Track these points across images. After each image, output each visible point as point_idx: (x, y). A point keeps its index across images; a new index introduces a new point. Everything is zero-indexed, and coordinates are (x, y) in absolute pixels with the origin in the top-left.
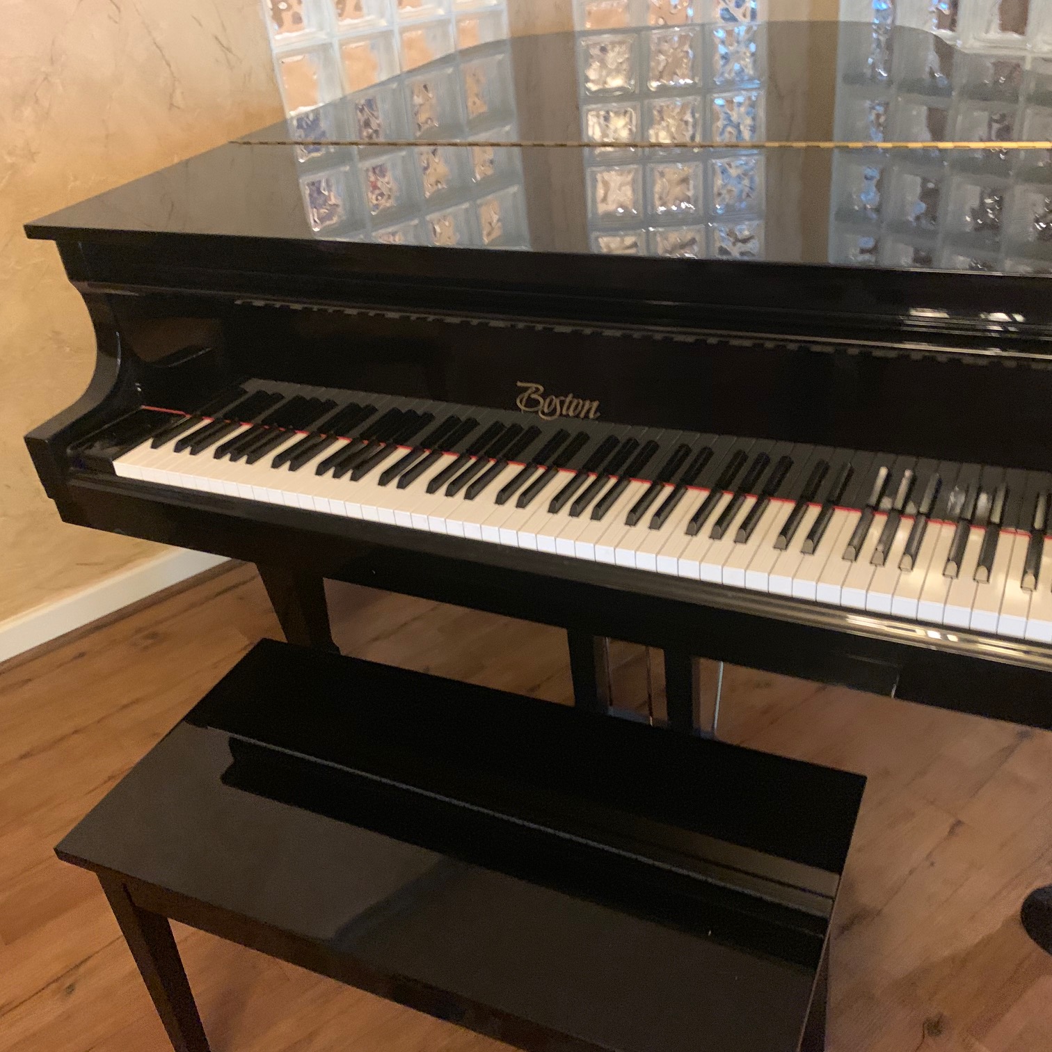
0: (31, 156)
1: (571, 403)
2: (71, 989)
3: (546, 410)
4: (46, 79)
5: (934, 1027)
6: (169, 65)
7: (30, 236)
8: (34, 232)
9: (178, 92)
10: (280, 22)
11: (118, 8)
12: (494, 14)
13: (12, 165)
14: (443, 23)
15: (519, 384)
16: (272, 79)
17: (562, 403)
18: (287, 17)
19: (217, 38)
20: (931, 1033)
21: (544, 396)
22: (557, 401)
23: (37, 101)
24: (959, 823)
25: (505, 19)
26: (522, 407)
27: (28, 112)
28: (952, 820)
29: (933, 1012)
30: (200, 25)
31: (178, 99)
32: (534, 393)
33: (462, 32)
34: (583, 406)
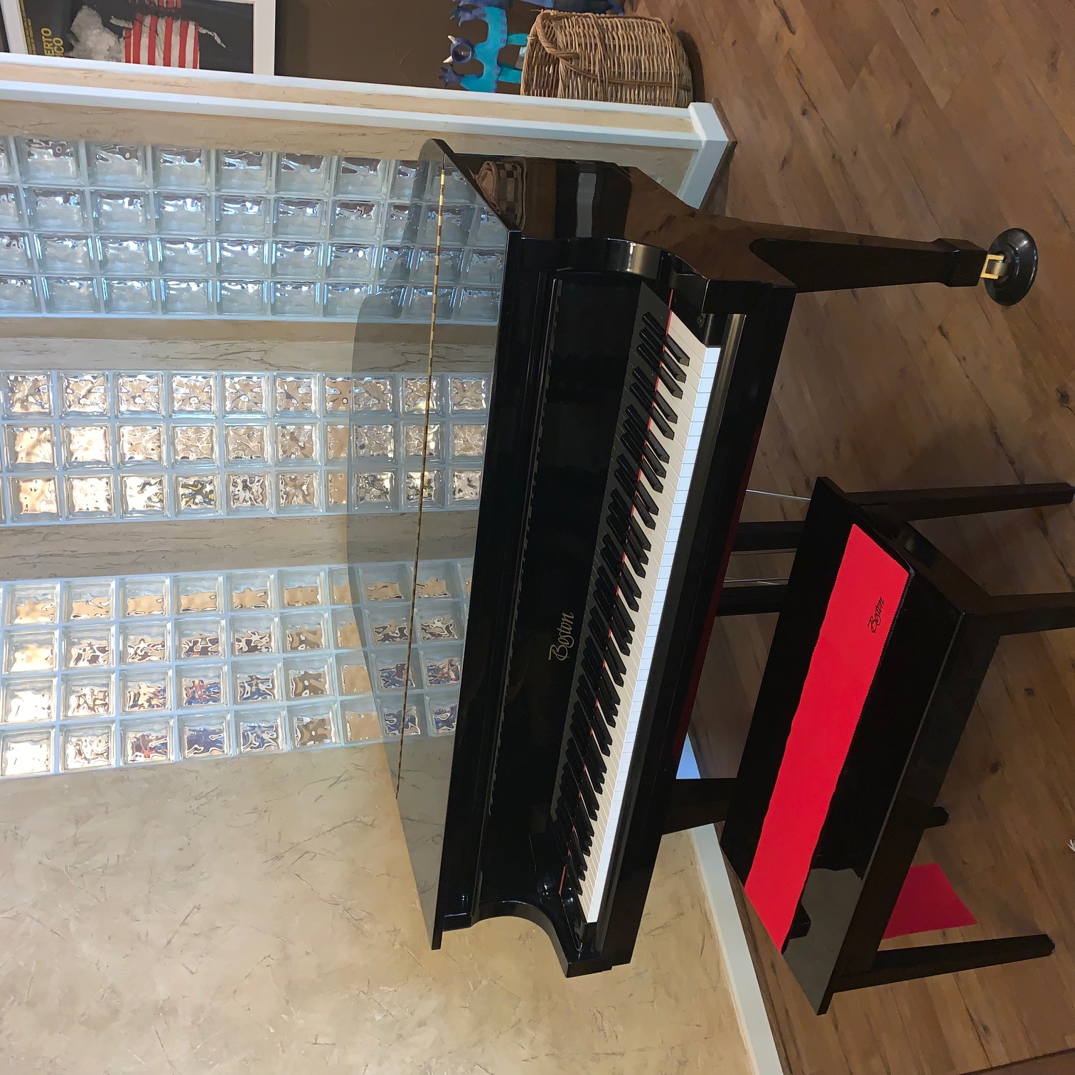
0: (396, 930)
1: (563, 629)
2: (986, 1028)
3: (568, 644)
4: (347, 911)
5: (1064, 398)
6: (345, 823)
7: (439, 947)
8: (436, 944)
9: (364, 820)
10: (325, 736)
11: (306, 853)
12: (331, 573)
13: (400, 945)
14: (334, 614)
15: (550, 659)
16: (361, 749)
17: (563, 634)
18: (320, 731)
19: (330, 786)
20: (1067, 402)
21: (559, 645)
22: (562, 637)
23: (361, 920)
24: (940, 328)
25: (335, 566)
26: (566, 656)
27: (367, 927)
28: (937, 332)
29: (1055, 396)
30: (321, 796)
31: (368, 820)
32: (556, 650)
33: (341, 601)
34: (565, 622)
